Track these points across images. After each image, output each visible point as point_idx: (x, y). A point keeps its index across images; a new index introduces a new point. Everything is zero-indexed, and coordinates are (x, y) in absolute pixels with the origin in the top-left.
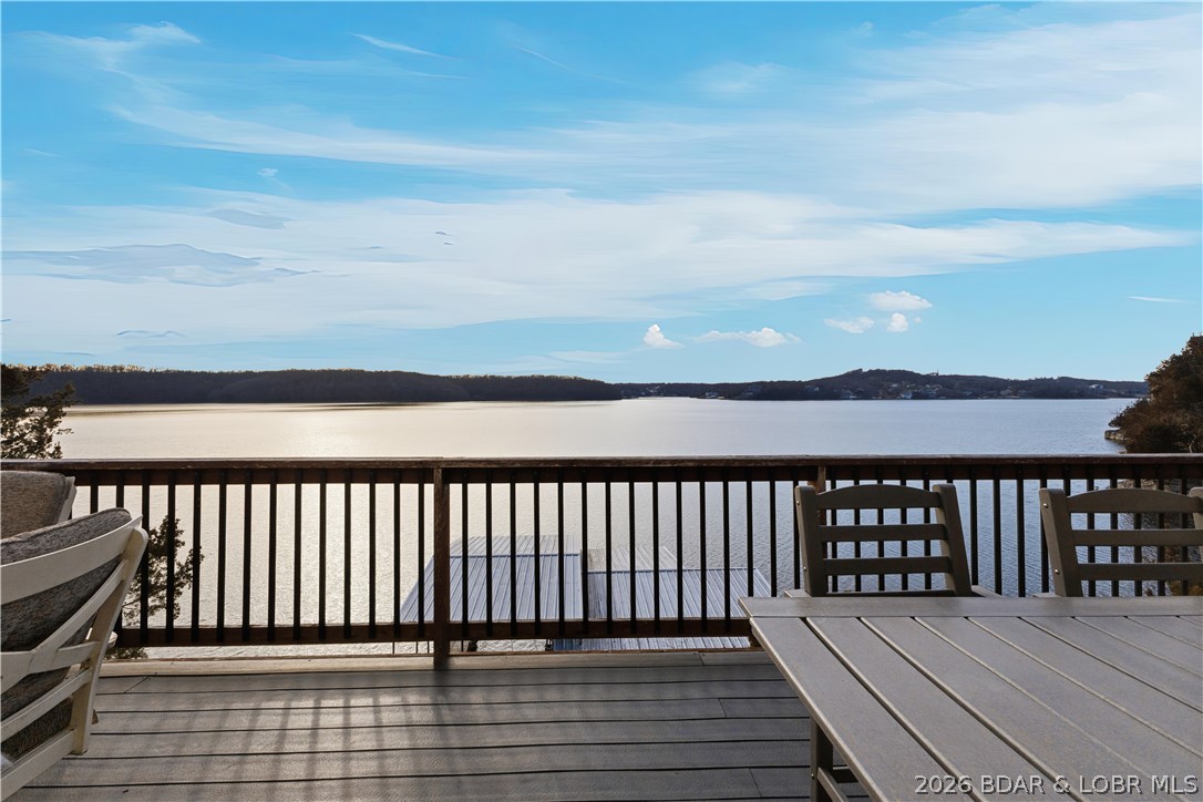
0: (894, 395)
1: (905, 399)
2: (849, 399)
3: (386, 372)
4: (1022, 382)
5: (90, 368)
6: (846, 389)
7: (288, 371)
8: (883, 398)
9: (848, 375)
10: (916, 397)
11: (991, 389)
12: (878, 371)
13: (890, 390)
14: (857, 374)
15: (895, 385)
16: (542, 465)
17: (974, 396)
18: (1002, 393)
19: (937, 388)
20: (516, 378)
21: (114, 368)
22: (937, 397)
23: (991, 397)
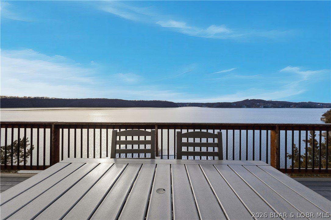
0: (258, 107)
1: (261, 108)
2: (244, 108)
3: (113, 99)
4: (297, 103)
5: (35, 97)
6: (243, 105)
7: (87, 99)
8: (255, 108)
9: (244, 101)
10: (265, 107)
11: (287, 105)
12: (253, 100)
13: (257, 105)
14: (247, 101)
15: (258, 104)
16: (81, 124)
17: (282, 107)
18: (291, 106)
19: (271, 105)
20: (149, 101)
21: (42, 97)
22: (271, 107)
23: (287, 107)
